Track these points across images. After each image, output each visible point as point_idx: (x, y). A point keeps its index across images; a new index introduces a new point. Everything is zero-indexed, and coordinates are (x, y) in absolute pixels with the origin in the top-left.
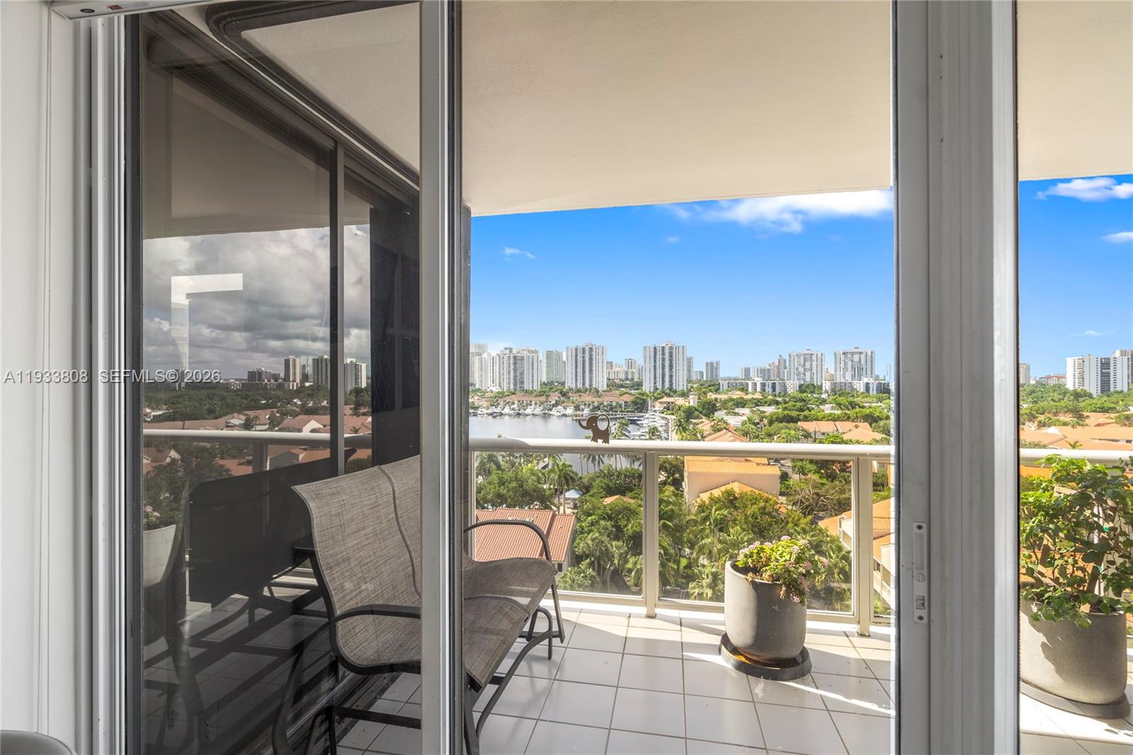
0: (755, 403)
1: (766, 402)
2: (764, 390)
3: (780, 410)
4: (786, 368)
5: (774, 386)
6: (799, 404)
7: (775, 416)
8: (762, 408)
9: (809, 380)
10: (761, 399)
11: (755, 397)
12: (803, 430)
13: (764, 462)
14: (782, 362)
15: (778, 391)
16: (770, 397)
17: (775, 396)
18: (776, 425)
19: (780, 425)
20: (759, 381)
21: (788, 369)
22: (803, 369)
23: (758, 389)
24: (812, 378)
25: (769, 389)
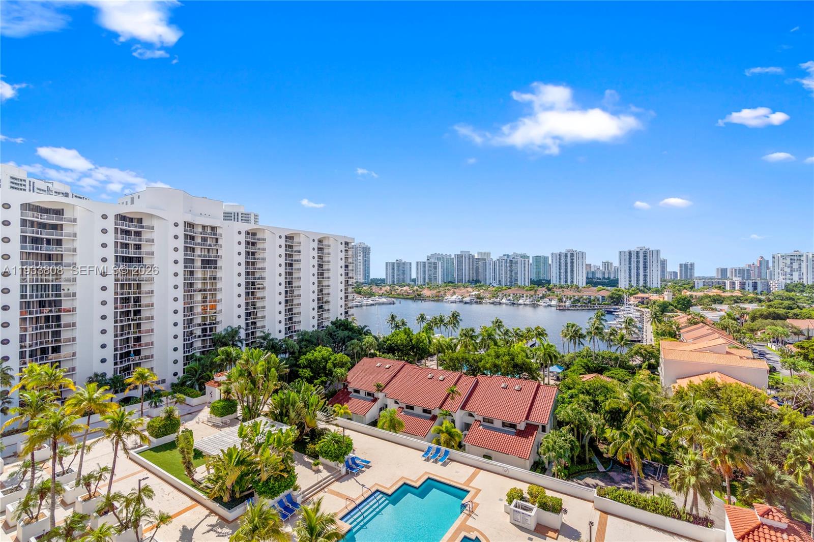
0: (734, 300)
1: (747, 300)
2: (744, 289)
3: (763, 307)
4: (768, 268)
5: (755, 286)
6: (786, 303)
7: (759, 313)
8: (742, 305)
9: (798, 280)
10: (741, 297)
11: (734, 295)
12: (792, 327)
13: (748, 356)
14: (763, 263)
15: (759, 289)
16: (752, 295)
17: (757, 294)
18: (759, 322)
19: (764, 321)
20: (737, 280)
21: (771, 269)
22: (789, 269)
23: (737, 287)
24: (800, 278)
25: (749, 288)
